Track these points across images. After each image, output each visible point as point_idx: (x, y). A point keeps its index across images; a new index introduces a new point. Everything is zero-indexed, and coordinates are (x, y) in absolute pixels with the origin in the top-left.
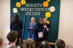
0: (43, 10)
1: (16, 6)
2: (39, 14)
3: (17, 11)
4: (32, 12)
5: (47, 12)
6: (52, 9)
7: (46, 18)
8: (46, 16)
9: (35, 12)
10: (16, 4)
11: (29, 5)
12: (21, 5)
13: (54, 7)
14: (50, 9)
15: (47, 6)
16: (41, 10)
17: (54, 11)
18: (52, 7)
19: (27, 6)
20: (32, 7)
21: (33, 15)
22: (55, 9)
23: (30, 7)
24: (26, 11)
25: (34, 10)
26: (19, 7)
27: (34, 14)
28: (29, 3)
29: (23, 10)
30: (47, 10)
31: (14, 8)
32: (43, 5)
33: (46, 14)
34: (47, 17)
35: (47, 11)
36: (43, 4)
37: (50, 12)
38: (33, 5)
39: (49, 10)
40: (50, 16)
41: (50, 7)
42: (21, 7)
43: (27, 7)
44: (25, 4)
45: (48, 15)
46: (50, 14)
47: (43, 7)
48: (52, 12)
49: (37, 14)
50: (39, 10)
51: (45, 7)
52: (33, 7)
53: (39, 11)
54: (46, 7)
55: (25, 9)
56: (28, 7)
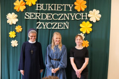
0: (74, 18)
1: (15, 8)
2: (66, 25)
3: (17, 20)
4: (50, 21)
5: (84, 22)
6: (95, 15)
7: (81, 34)
8: (81, 30)
9: (58, 21)
10: (15, 4)
11: (45, 7)
12: (26, 5)
13: (98, 11)
14: (89, 15)
15: (83, 10)
16: (70, 17)
17: (99, 19)
18: (94, 10)
19: (39, 8)
20: (51, 12)
21: (53, 28)
22: (100, 16)
23: (47, 12)
24: (38, 20)
25: (55, 17)
26: (22, 10)
27: (55, 27)
28: (45, 3)
29: (30, 18)
30: (84, 17)
31: (9, 14)
32: (76, 8)
33: (81, 25)
34: (84, 32)
35: (84, 20)
36: (75, 6)
37: (91, 22)
38: (53, 7)
39: (89, 18)
40: (91, 29)
41: (90, 12)
42: (25, 10)
43: (38, 11)
44: (34, 3)
45: (86, 27)
46: (91, 25)
47: (74, 11)
48: (94, 21)
49: (62, 26)
50: (66, 18)
51: (79, 10)
52: (53, 12)
53: (67, 20)
54: (81, 11)
55: (34, 16)
56: (42, 11)
